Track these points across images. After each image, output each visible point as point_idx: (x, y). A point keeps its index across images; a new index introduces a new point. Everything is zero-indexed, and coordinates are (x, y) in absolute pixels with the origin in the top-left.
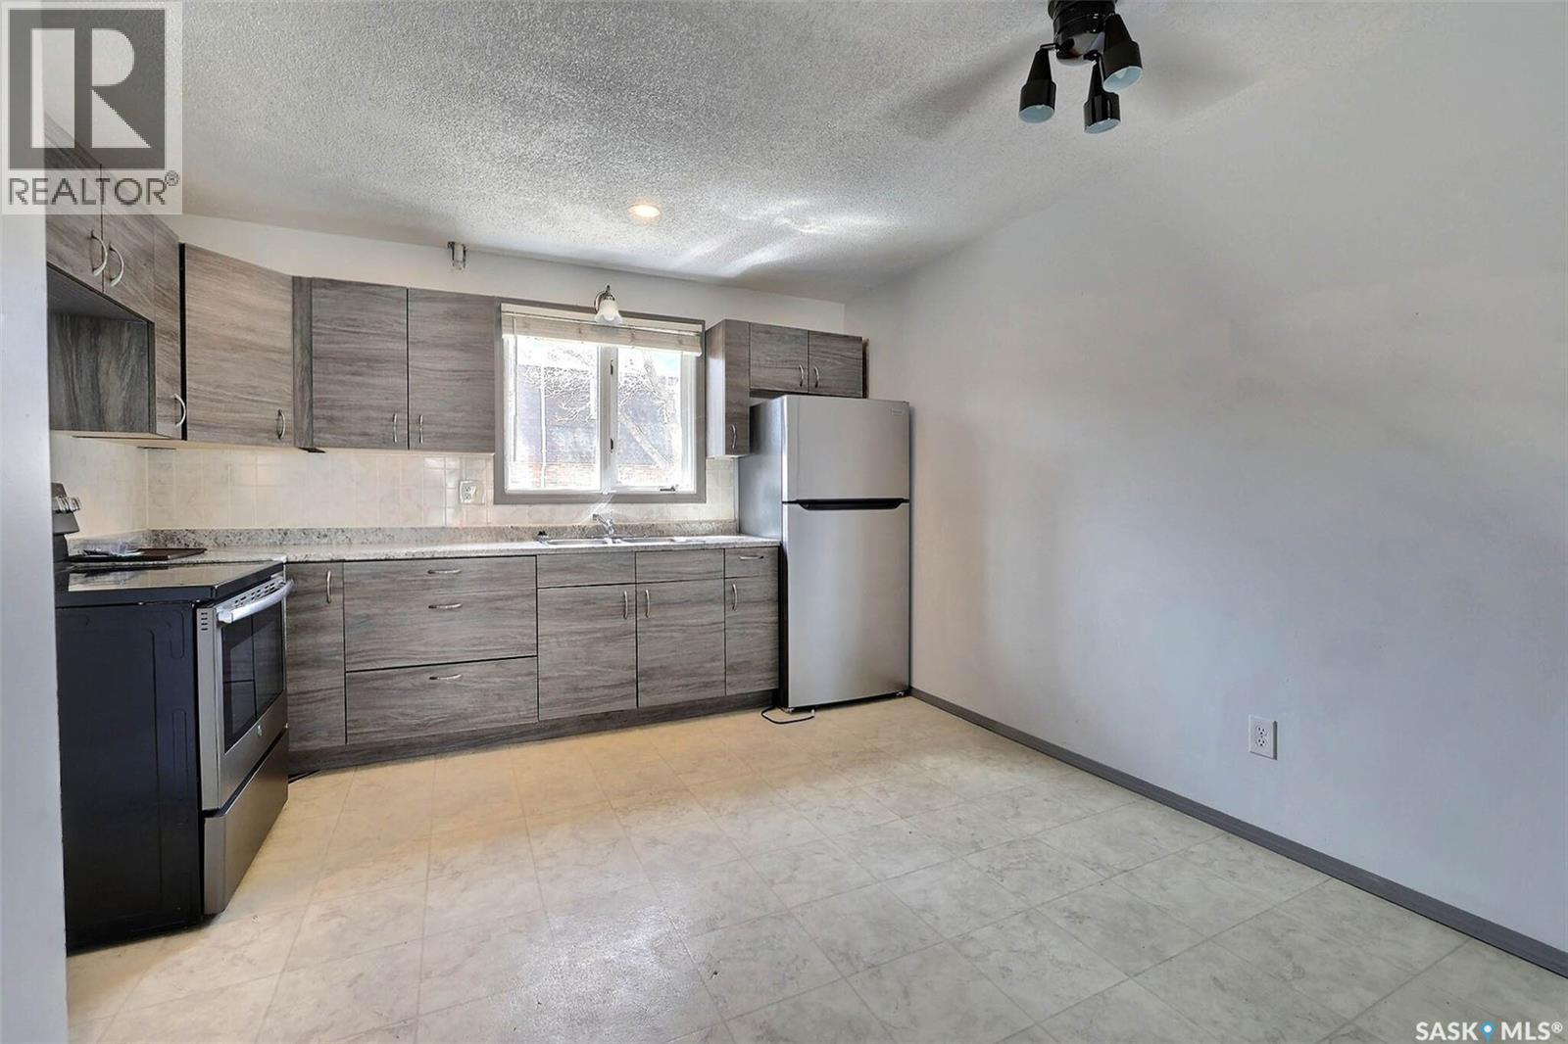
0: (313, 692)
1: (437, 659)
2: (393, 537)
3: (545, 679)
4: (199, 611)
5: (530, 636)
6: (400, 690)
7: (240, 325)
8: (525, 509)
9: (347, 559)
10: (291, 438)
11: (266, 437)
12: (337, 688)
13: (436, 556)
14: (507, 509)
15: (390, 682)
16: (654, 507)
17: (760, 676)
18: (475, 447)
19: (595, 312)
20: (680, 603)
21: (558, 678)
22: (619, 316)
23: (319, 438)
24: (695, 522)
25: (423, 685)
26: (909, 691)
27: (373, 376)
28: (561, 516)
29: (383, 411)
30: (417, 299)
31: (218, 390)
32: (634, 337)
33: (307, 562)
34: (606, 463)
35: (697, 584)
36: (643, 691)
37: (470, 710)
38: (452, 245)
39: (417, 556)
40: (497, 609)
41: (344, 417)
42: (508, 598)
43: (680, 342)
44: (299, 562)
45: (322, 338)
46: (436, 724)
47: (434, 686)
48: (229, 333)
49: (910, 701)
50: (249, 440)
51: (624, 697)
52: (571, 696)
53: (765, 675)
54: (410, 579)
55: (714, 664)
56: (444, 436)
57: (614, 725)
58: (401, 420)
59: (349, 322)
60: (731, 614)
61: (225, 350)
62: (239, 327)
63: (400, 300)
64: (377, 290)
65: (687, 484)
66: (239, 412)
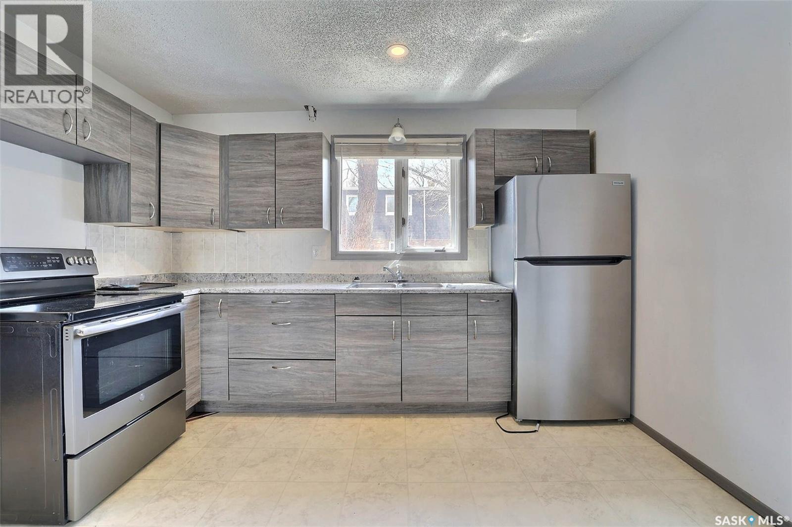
0: (213, 368)
1: (277, 356)
2: (277, 279)
3: (341, 376)
4: (65, 328)
5: (331, 346)
6: (257, 372)
7: (190, 164)
8: (348, 263)
9: (230, 292)
10: (217, 224)
11: (204, 224)
12: (224, 367)
13: (276, 292)
14: (338, 263)
15: (251, 367)
16: (431, 263)
17: (495, 390)
18: (312, 225)
19: (387, 136)
20: (433, 332)
21: (348, 376)
22: (404, 138)
23: (231, 223)
24: (458, 273)
25: (269, 371)
26: (630, 419)
27: (258, 187)
28: (371, 268)
29: (262, 207)
30: (280, 140)
31: (178, 199)
32: (417, 151)
33: (210, 293)
34: (399, 233)
35: (446, 319)
36: (405, 391)
37: (295, 389)
38: (307, 107)
39: (265, 292)
40: (312, 327)
41: (243, 211)
42: (317, 321)
43: (447, 151)
44: (206, 293)
45: (233, 168)
46: (275, 396)
47: (276, 372)
48: (184, 168)
49: (631, 429)
50: (194, 225)
51: (392, 394)
52: (357, 389)
53: (500, 390)
54: (262, 306)
55: (458, 378)
56: (295, 220)
57: (388, 411)
58: (272, 211)
59: (247, 157)
60: (471, 342)
61: (182, 177)
62: (190, 165)
63: (272, 141)
64: (259, 137)
65: (453, 247)
66: (189, 211)
